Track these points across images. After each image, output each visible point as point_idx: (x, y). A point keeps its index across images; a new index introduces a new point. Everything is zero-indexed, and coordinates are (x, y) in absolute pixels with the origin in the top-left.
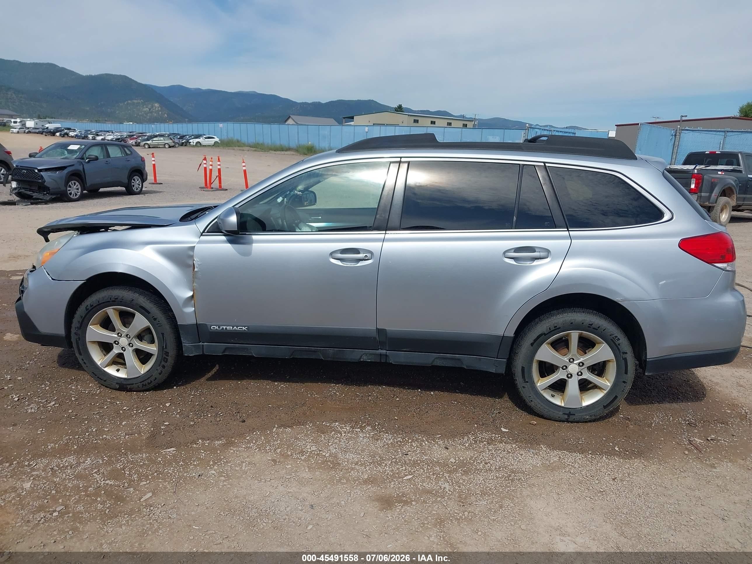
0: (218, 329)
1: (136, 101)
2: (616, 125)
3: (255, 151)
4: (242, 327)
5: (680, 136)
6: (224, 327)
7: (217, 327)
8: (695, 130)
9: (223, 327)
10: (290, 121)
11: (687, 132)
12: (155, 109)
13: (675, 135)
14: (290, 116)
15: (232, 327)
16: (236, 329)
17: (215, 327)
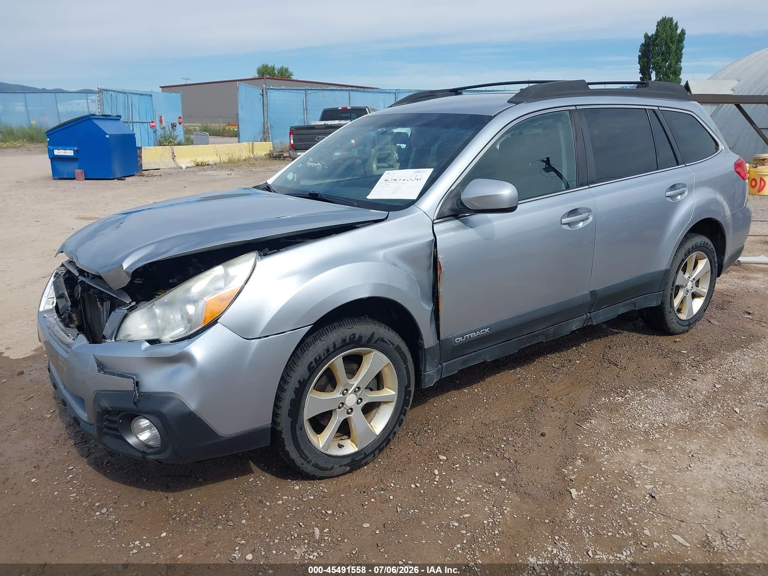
0: (462, 340)
2: (160, 87)
4: (484, 330)
5: (267, 94)
6: (468, 335)
7: (461, 338)
8: (279, 89)
9: (466, 336)
11: (272, 91)
13: (263, 95)
15: (475, 333)
16: (480, 334)
17: (459, 338)
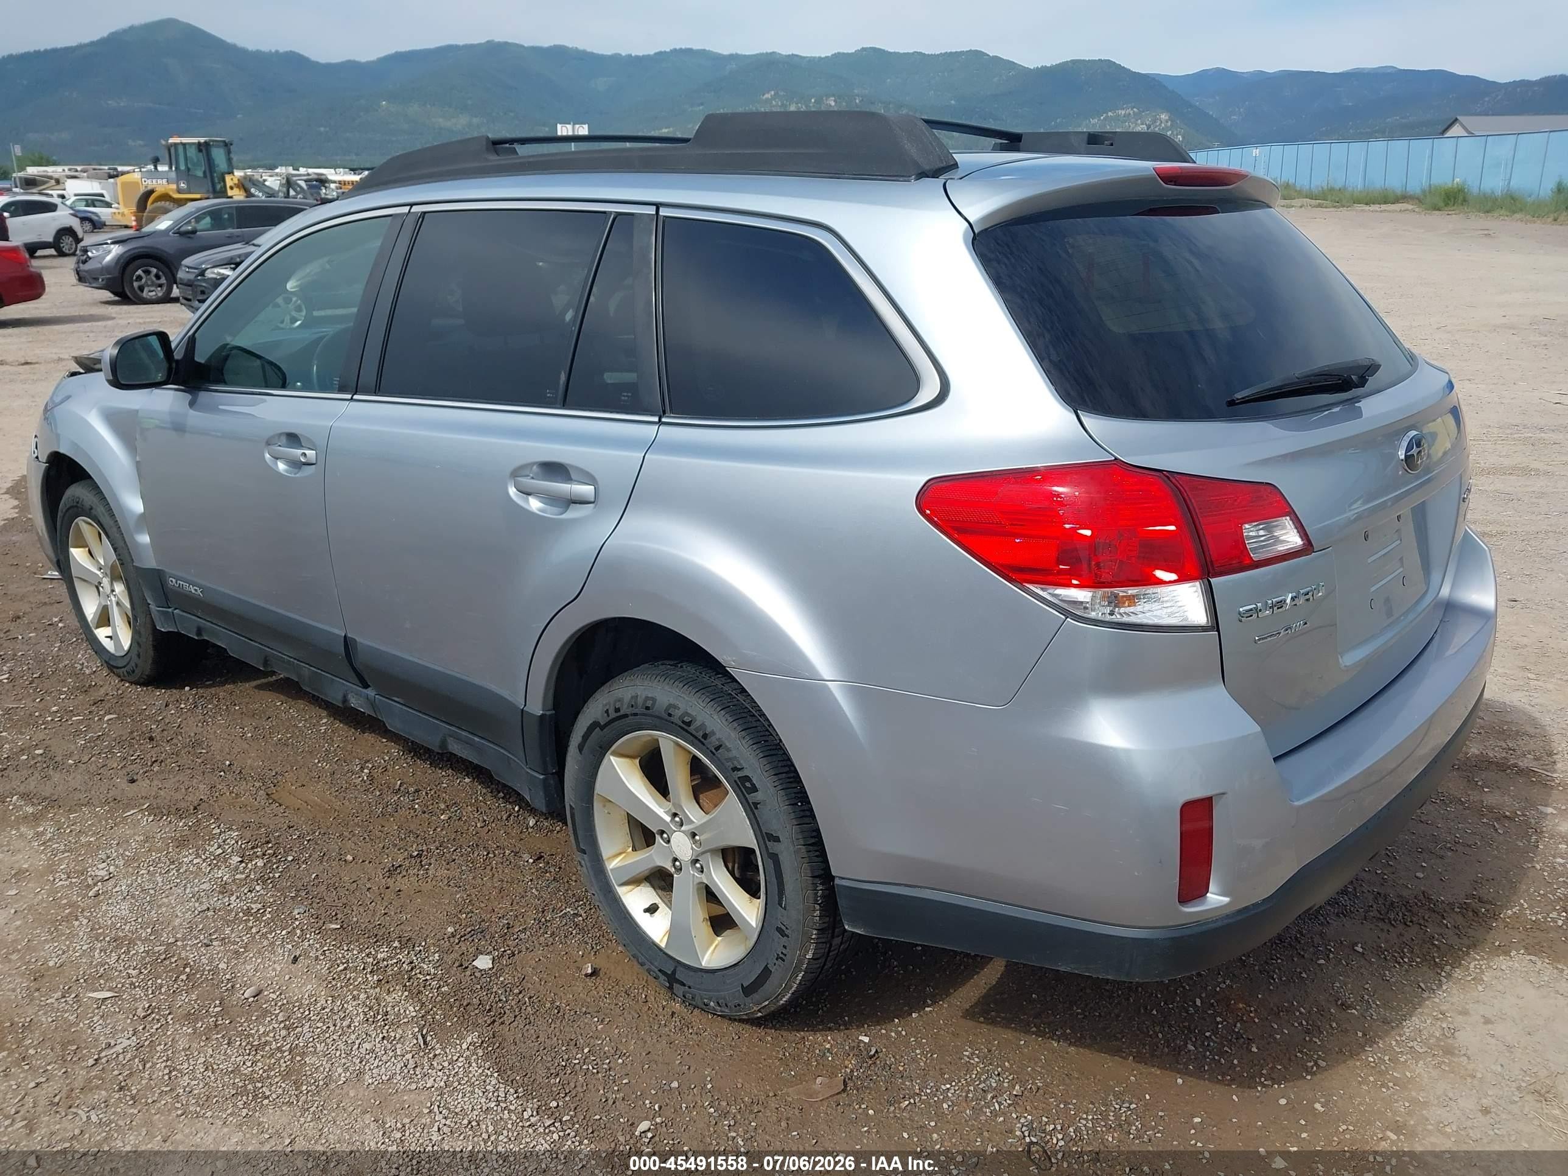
0: (175, 585)
1: (1123, 112)
3: (1320, 206)
4: (197, 588)
7: (175, 581)
9: (180, 582)
10: (1456, 130)
12: (1160, 125)
14: (1456, 120)
15: (187, 585)
16: (192, 590)
17: (172, 579)
